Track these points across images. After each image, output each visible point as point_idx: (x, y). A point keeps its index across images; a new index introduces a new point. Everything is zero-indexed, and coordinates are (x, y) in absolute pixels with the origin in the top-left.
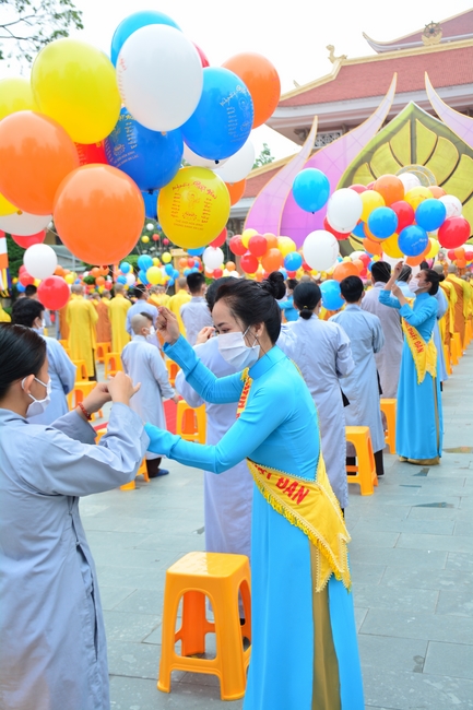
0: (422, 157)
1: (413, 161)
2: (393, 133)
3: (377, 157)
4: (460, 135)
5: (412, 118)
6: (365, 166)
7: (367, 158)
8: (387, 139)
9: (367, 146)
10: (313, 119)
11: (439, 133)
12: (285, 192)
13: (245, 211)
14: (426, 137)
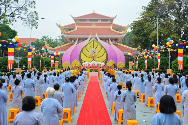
0: (95, 47)
1: (94, 48)
2: (90, 42)
3: (87, 46)
4: (102, 44)
5: (94, 40)
6: (85, 47)
7: (86, 46)
8: (89, 43)
9: (86, 44)
10: (77, 39)
11: (98, 44)
12: (71, 51)
13: (63, 54)
14: (96, 44)
